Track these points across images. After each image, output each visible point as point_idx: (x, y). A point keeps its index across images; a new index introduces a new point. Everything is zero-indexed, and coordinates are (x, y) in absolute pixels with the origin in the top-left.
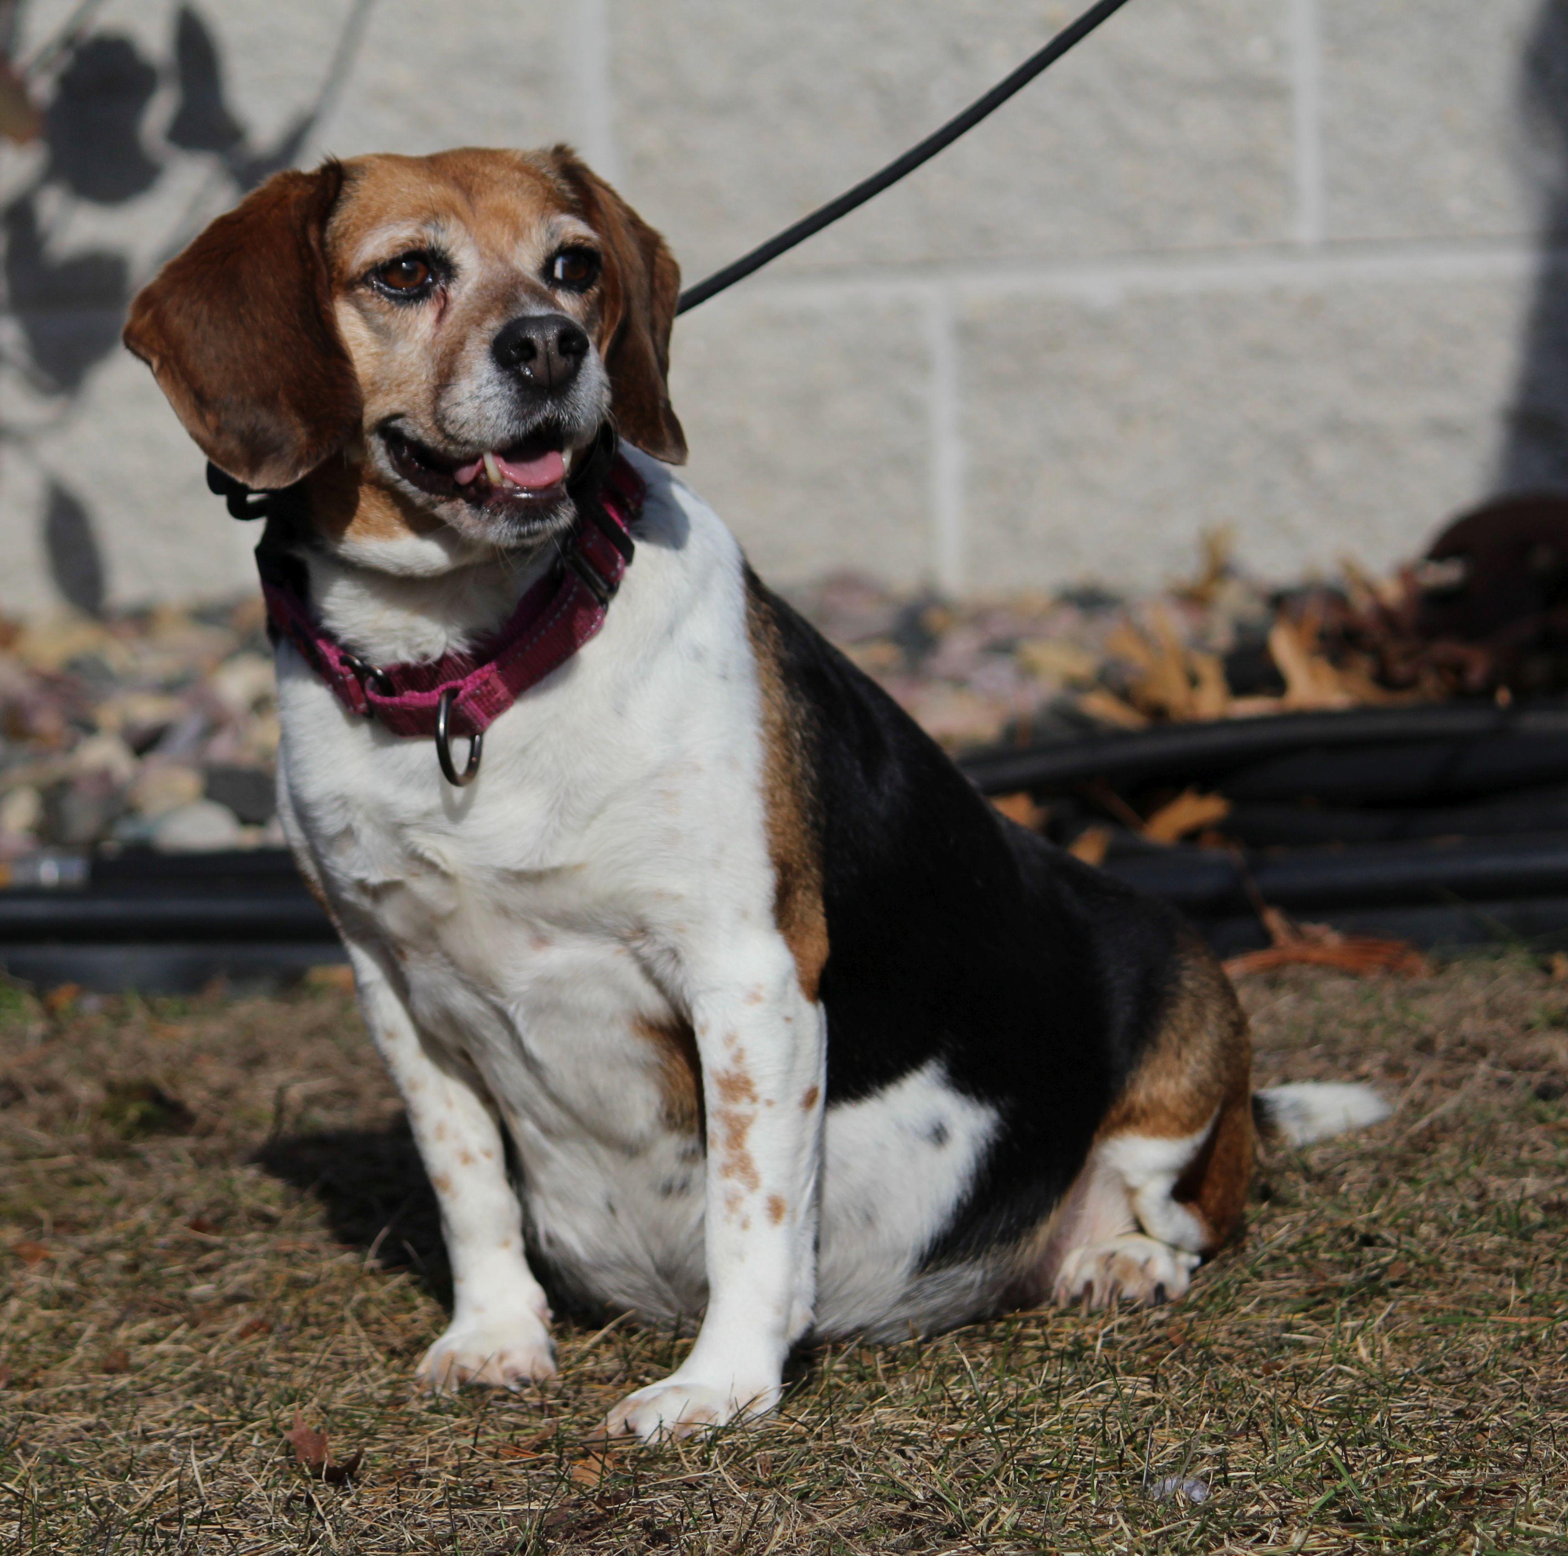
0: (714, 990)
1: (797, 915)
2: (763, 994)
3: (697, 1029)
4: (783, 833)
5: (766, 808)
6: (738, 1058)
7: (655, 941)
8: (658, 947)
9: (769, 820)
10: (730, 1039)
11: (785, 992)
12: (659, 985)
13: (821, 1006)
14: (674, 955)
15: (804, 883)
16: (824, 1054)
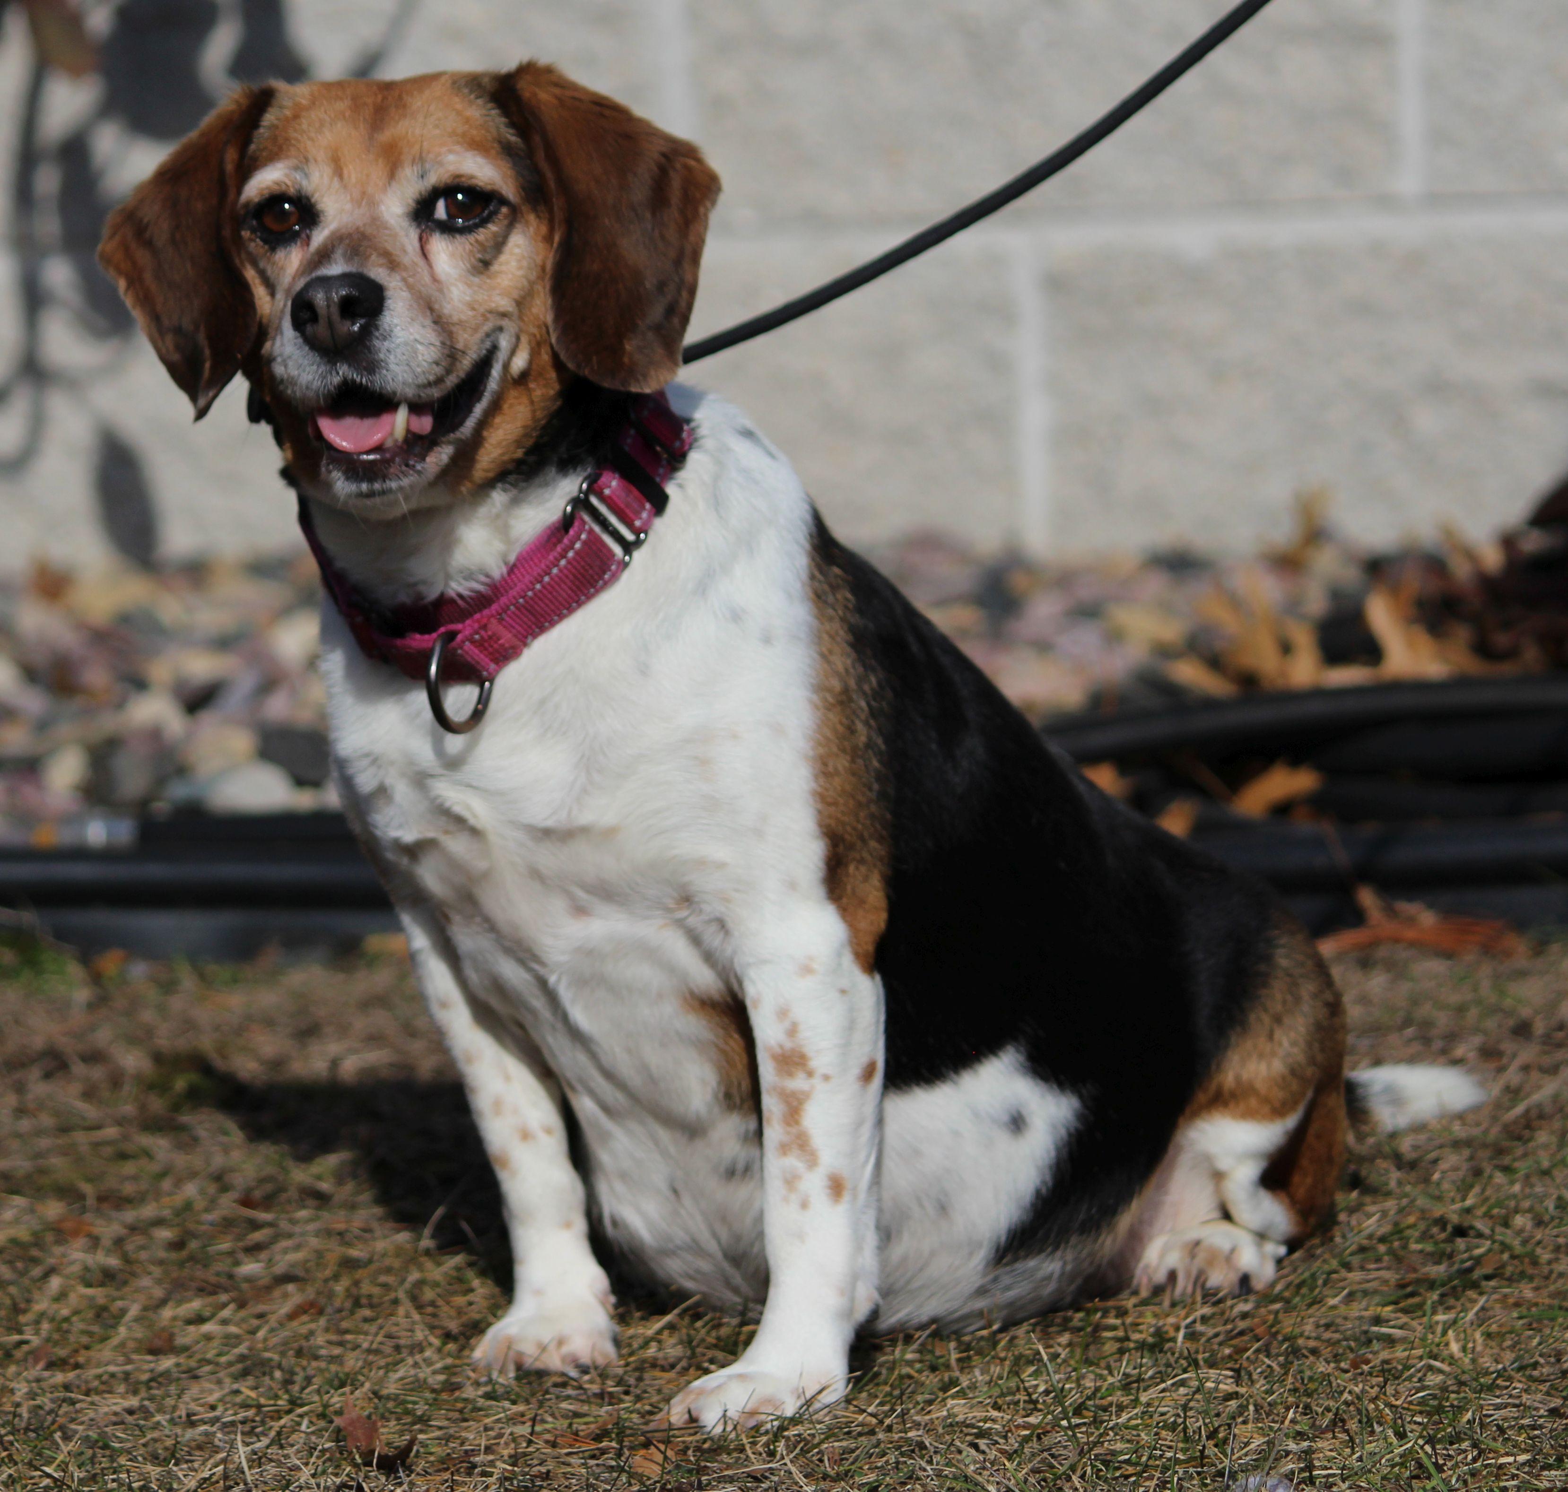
0: (764, 962)
1: (849, 887)
2: (815, 966)
3: (749, 1003)
4: (835, 804)
5: (816, 777)
6: (792, 1031)
7: (701, 911)
8: (705, 917)
9: (819, 789)
10: (783, 1013)
11: (840, 965)
12: (709, 957)
13: (878, 977)
14: (722, 924)
15: (858, 856)
16: (882, 1027)
